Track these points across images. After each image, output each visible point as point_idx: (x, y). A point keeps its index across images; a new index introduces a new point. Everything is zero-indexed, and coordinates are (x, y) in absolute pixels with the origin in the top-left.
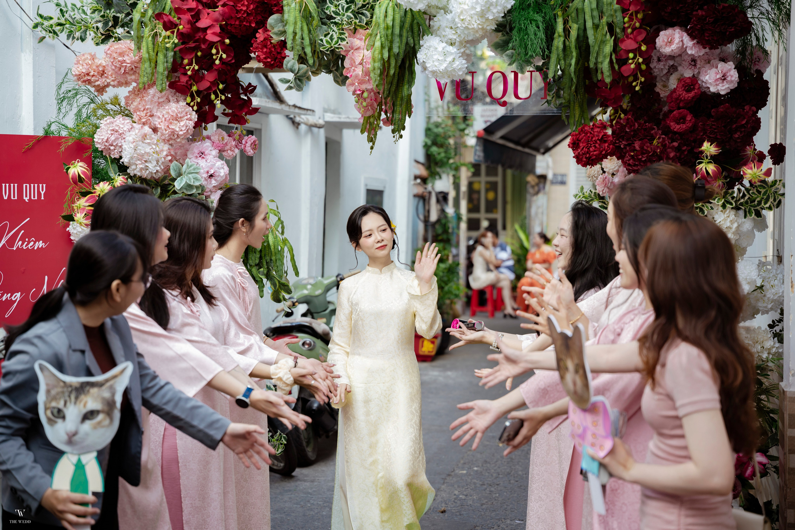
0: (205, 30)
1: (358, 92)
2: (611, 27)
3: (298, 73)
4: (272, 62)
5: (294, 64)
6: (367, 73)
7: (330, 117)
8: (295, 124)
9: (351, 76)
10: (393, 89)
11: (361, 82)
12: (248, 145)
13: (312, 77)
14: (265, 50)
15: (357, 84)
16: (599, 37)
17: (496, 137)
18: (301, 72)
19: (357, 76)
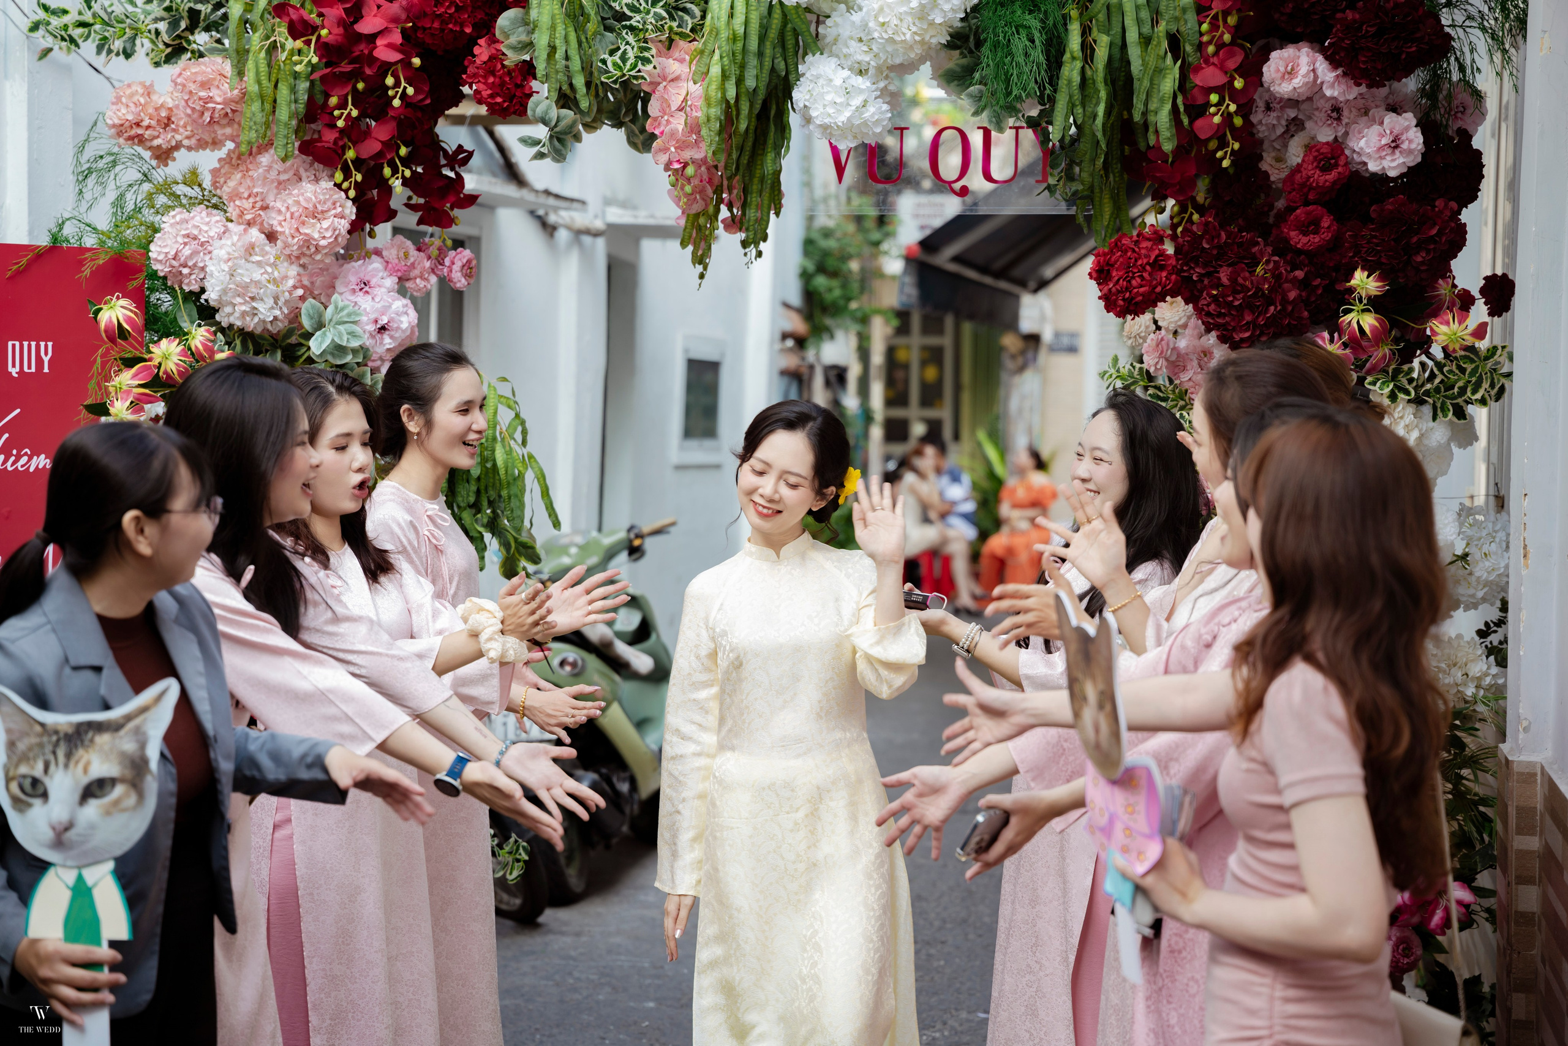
0: (372, 38)
1: (676, 166)
2: (1175, 42)
3: (556, 126)
4: (506, 105)
5: (549, 108)
6: (694, 128)
7: (617, 216)
8: (548, 228)
9: (662, 133)
10: (744, 160)
11: (682, 146)
12: (457, 267)
13: (585, 135)
14: (491, 80)
15: (673, 149)
16: (1152, 61)
17: (944, 259)
18: (563, 124)
19: (673, 134)
